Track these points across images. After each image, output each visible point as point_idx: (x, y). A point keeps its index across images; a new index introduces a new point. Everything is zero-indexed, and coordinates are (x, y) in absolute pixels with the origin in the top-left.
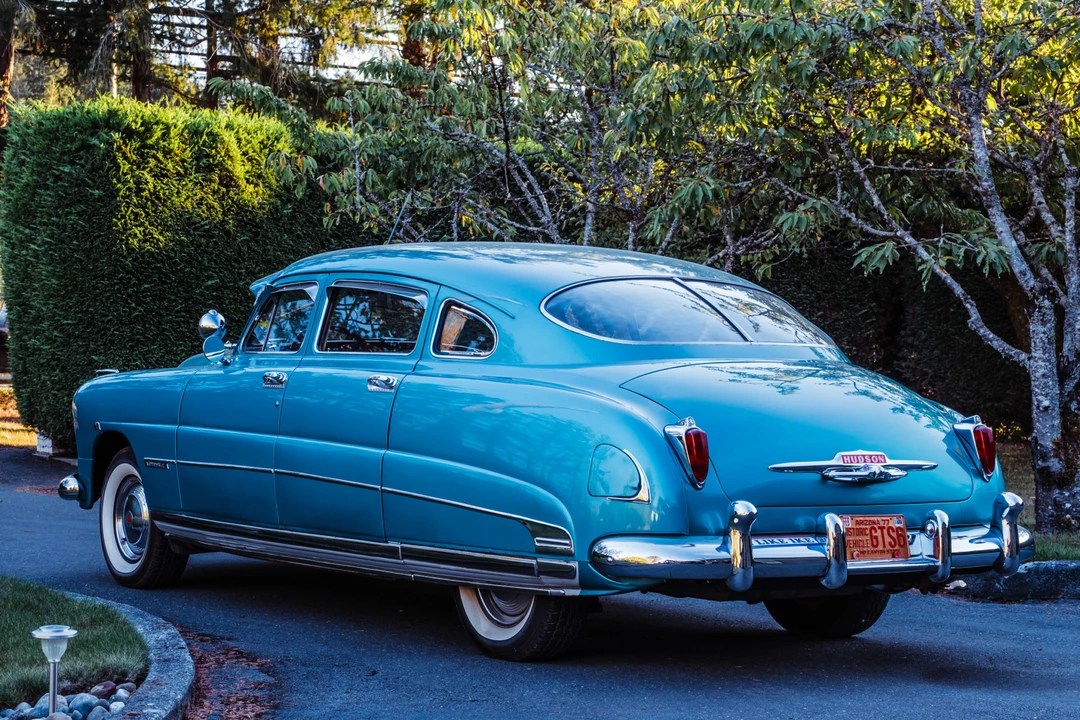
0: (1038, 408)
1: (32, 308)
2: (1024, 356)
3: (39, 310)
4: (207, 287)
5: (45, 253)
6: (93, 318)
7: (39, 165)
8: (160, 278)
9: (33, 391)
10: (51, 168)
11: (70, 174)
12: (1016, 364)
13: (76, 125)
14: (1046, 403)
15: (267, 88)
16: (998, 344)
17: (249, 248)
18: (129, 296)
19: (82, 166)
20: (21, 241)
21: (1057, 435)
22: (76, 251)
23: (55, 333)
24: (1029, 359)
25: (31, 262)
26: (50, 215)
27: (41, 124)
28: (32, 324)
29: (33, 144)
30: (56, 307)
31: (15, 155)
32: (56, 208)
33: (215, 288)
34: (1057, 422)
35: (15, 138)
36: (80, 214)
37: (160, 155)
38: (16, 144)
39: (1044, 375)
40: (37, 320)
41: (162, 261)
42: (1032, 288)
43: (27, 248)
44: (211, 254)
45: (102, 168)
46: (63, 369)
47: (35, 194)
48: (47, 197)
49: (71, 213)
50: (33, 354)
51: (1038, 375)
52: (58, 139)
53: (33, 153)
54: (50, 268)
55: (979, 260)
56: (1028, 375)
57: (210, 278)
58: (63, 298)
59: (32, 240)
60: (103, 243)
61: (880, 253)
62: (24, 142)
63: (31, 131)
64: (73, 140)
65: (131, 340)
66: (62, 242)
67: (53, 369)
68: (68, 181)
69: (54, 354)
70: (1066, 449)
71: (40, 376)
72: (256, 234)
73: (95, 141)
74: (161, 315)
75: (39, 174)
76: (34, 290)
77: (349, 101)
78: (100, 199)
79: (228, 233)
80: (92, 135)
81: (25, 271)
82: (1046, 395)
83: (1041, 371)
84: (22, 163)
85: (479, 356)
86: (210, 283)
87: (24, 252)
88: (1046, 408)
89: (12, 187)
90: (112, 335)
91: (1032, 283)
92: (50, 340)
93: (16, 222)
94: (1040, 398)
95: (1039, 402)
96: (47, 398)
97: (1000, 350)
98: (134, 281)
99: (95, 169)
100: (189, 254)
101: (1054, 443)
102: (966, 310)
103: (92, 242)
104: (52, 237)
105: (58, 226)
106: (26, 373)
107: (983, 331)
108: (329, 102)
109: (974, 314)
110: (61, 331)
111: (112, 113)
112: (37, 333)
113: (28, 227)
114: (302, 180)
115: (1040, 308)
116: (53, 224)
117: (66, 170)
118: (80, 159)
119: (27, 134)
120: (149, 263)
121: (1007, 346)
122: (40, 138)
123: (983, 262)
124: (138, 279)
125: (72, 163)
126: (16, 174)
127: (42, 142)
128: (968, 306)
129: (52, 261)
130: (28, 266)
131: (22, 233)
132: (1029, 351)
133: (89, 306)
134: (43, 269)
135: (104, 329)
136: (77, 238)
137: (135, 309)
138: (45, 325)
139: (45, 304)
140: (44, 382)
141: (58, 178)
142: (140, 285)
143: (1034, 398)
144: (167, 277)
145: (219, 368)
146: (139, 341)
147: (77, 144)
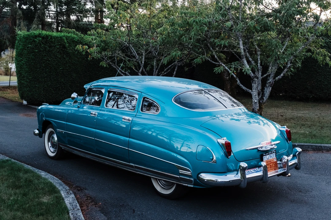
0: (254, 102)
1: (22, 75)
2: (250, 91)
3: (24, 75)
4: (60, 70)
5: (25, 63)
6: (36, 77)
7: (24, 45)
8: (50, 68)
9: (22, 92)
10: (26, 45)
11: (31, 47)
12: (249, 92)
13: (32, 36)
14: (256, 101)
15: (74, 30)
16: (244, 88)
17: (69, 61)
18: (44, 72)
19: (33, 45)
20: (20, 61)
21: (258, 108)
22: (32, 63)
23: (28, 80)
24: (252, 91)
25: (22, 65)
26: (26, 55)
27: (24, 36)
28: (22, 78)
29: (22, 40)
30: (28, 75)
31: (18, 42)
32: (27, 54)
33: (61, 70)
34: (258, 105)
35: (18, 39)
36: (33, 55)
37: (50, 42)
38: (19, 40)
39: (255, 95)
40: (24, 77)
41: (51, 65)
42: (253, 76)
43: (21, 62)
44: (61, 63)
45: (37, 45)
46: (29, 87)
47: (23, 51)
48: (26, 52)
49: (31, 55)
50: (23, 84)
51: (254, 95)
52: (28, 39)
53: (22, 42)
54: (26, 66)
55: (243, 71)
56: (252, 95)
57: (60, 68)
58: (29, 73)
59: (22, 61)
60: (38, 61)
61: (220, 69)
62: (20, 40)
63: (22, 37)
64: (31, 39)
65: (44, 81)
66: (29, 61)
67: (27, 87)
68: (30, 48)
69: (27, 84)
70: (260, 111)
71: (24, 89)
72: (70, 58)
73: (36, 40)
74: (51, 76)
75: (24, 47)
76: (23, 71)
77: (92, 32)
78: (37, 52)
79: (64, 58)
80: (35, 38)
81: (21, 67)
82: (256, 100)
83: (255, 94)
84: (20, 44)
85: (155, 113)
86: (61, 69)
87: (20, 63)
88: (256, 102)
89: (18, 49)
90: (40, 80)
91: (253, 75)
92: (26, 81)
93: (19, 56)
94: (254, 100)
95: (254, 101)
96: (26, 93)
97: (245, 89)
98: (45, 69)
99: (36, 46)
100: (56, 63)
101: (258, 110)
102: (237, 80)
103: (36, 61)
104: (27, 60)
105: (28, 58)
106: (21, 88)
107: (241, 85)
108: (88, 32)
109: (239, 81)
110: (29, 80)
111: (40, 34)
112: (24, 80)
113: (21, 58)
114: (84, 51)
115: (255, 80)
116: (27, 57)
117: (30, 46)
118: (33, 43)
119: (21, 38)
120: (48, 65)
121: (246, 88)
122: (24, 39)
123: (244, 71)
124: (46, 68)
125: (31, 44)
126: (19, 46)
127: (24, 40)
128: (237, 79)
129: (27, 65)
130: (21, 66)
131: (20, 59)
132: (252, 90)
133: (35, 74)
134: (25, 67)
135: (38, 79)
136: (32, 60)
137: (45, 75)
138: (25, 78)
139: (25, 74)
140: (25, 90)
141: (28, 47)
142: (46, 70)
143: (253, 100)
144: (52, 68)
145: (77, 108)
146: (46, 81)
147: (32, 40)
